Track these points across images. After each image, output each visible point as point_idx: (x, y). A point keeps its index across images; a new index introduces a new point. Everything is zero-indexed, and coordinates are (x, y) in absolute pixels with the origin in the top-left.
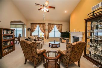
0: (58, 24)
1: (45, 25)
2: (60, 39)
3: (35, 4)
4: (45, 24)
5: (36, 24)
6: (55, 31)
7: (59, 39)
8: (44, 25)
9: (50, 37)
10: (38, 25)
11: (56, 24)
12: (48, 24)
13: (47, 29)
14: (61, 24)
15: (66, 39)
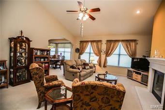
0: (126, 40)
1: (101, 44)
2: (129, 71)
3: (67, 11)
4: (101, 41)
5: (88, 42)
6: (119, 55)
7: (127, 71)
8: (99, 44)
9: (108, 64)
10: (90, 43)
11: (123, 41)
12: (107, 41)
13: (105, 50)
14: (135, 41)
15: (140, 74)
